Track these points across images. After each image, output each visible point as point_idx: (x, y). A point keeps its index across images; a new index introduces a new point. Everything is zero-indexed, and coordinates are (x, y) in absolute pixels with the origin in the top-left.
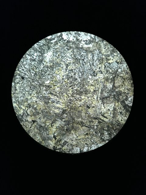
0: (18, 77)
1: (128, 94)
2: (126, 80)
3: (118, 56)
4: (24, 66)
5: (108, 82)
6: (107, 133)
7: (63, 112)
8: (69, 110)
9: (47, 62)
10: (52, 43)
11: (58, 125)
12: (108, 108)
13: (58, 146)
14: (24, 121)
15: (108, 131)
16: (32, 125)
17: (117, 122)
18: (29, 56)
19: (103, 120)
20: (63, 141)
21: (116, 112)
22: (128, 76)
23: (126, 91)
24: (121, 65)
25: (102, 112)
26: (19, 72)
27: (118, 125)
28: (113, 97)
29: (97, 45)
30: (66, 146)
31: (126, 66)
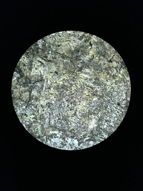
0: (123, 105)
1: (17, 84)
2: (18, 98)
3: (24, 122)
4: (117, 116)
5: (36, 97)
6: (39, 46)
7: (82, 69)
8: (76, 71)
9: (95, 119)
10: (89, 137)
11: (87, 56)
12: (36, 71)
13: (88, 36)
14: (120, 63)
15: (38, 48)
16: (113, 58)
17: (29, 57)
18: (112, 125)
19: (42, 59)
20: (83, 40)
21: (29, 67)
22: (15, 102)
23: (18, 87)
24: (22, 112)
25: (43, 67)
26: (122, 110)
27: (28, 53)
28: (32, 81)
29: (45, 133)
30: (80, 35)
31: (17, 111)
